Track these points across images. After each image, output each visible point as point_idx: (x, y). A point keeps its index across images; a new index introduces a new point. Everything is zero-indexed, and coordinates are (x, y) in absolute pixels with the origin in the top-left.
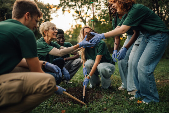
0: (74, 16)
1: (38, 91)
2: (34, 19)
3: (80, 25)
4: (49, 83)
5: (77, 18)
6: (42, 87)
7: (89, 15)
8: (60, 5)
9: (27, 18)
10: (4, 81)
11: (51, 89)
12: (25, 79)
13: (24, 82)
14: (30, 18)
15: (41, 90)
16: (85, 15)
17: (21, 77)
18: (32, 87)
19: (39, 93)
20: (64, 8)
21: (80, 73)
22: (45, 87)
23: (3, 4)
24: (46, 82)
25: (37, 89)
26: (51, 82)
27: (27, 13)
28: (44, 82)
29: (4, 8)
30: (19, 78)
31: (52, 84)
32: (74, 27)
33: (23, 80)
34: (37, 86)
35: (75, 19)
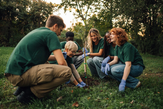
0: (75, 14)
1: (62, 76)
2: (59, 29)
3: (80, 23)
4: (68, 72)
5: (78, 16)
6: (64, 73)
7: (89, 14)
8: (62, 4)
9: (55, 28)
10: (43, 68)
11: (69, 75)
12: (55, 68)
13: (55, 70)
14: (57, 28)
15: (64, 75)
16: (85, 14)
17: (53, 66)
18: (59, 73)
19: (62, 77)
20: (66, 7)
21: (82, 67)
22: (66, 74)
23: (8, 2)
24: (67, 71)
25: (62, 75)
26: (70, 71)
27: (55, 25)
28: (65, 71)
29: (9, 6)
30: (51, 67)
31: (70, 72)
32: (75, 25)
33: (54, 68)
34: (62, 73)
35: (75, 18)
